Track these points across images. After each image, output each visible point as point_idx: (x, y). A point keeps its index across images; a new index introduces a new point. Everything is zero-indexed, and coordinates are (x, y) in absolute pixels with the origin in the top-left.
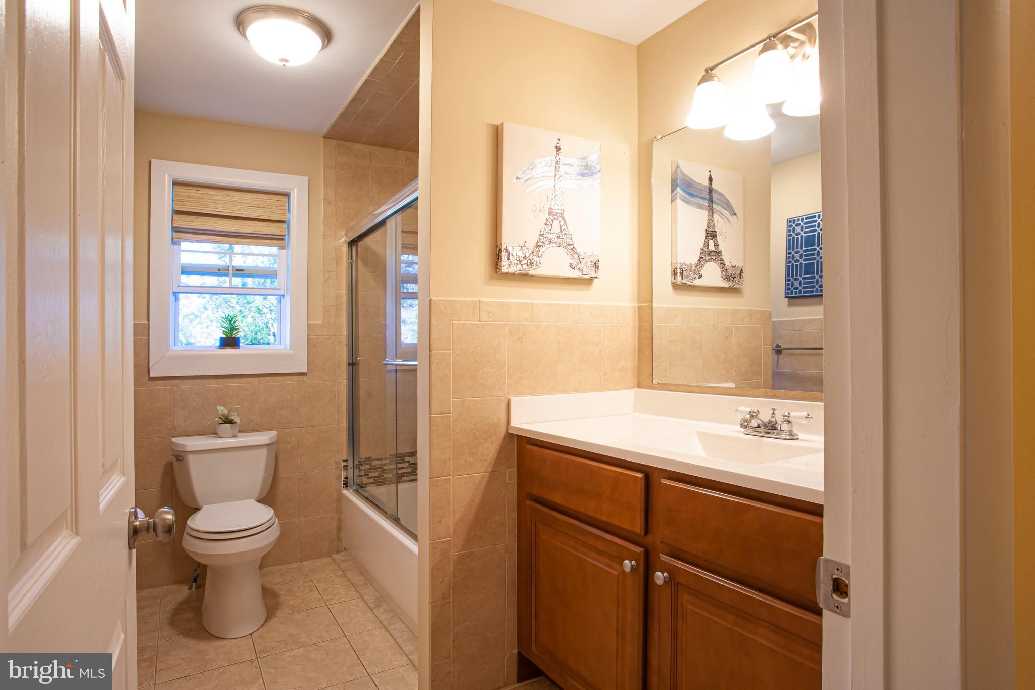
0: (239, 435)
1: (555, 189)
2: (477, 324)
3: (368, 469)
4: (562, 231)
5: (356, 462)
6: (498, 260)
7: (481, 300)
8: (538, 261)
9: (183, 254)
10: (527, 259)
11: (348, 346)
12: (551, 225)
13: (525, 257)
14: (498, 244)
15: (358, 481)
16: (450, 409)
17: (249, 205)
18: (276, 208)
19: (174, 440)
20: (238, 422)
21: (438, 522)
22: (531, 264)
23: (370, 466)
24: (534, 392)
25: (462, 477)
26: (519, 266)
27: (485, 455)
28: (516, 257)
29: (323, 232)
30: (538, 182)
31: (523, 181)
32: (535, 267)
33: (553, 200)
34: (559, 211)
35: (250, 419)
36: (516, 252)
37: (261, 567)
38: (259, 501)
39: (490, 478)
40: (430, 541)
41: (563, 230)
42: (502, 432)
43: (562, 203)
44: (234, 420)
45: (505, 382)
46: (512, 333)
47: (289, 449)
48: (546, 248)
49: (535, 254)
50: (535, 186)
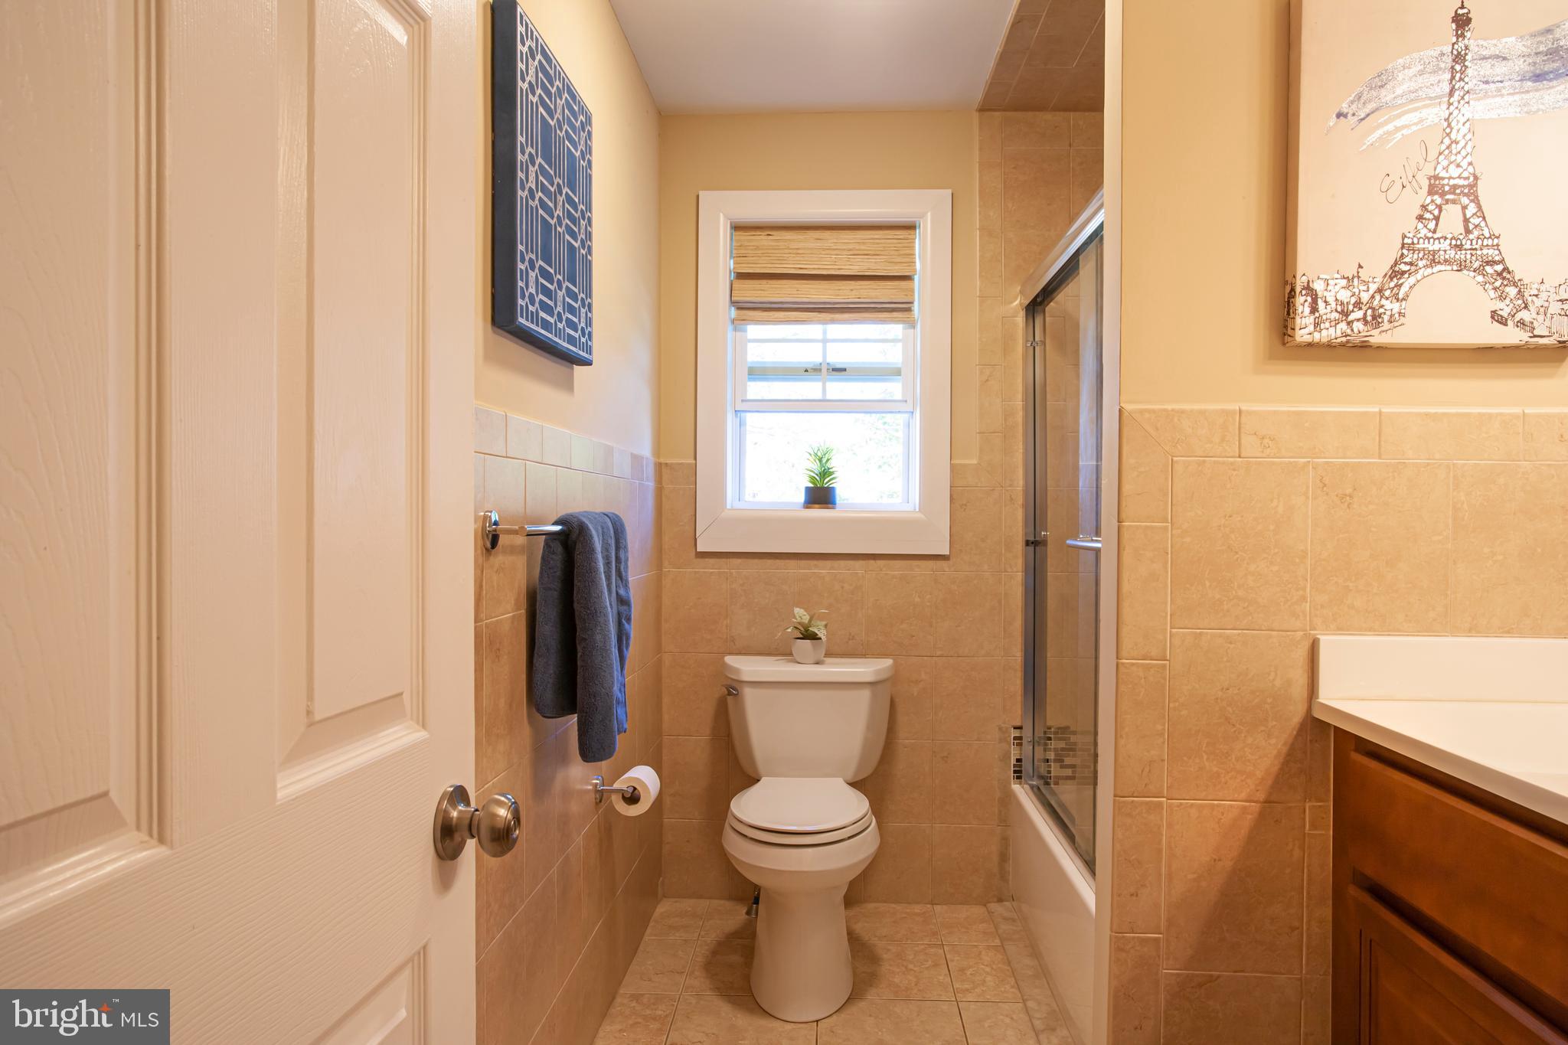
0: (829, 660)
1: (1449, 125)
2: (1232, 464)
3: (1063, 749)
4: (1468, 231)
5: (1039, 733)
6: (1288, 314)
7: (1244, 408)
8: (1396, 310)
9: (750, 345)
10: (1364, 308)
11: (1025, 506)
12: (1437, 219)
13: (1358, 304)
14: (1289, 278)
15: (1043, 771)
16: (1165, 650)
17: (851, 252)
18: (896, 253)
19: (730, 660)
20: (823, 637)
21: (1132, 895)
22: (1375, 319)
23: (1066, 744)
24: (1383, 624)
25: (1192, 805)
26: (1343, 326)
27: (1249, 761)
28: (1333, 305)
29: (980, 291)
30: (1399, 116)
31: (1356, 119)
32: (1386, 326)
33: (1441, 158)
34: (1461, 182)
35: (850, 634)
36: (1333, 293)
37: (849, 901)
38: (853, 784)
39: (1261, 816)
40: (1111, 930)
41: (1471, 227)
42: (1296, 714)
43: (1469, 159)
44: (817, 635)
45: (1303, 599)
46: (1325, 485)
47: (915, 694)
48: (1419, 276)
49: (1387, 293)
50: (1390, 127)
